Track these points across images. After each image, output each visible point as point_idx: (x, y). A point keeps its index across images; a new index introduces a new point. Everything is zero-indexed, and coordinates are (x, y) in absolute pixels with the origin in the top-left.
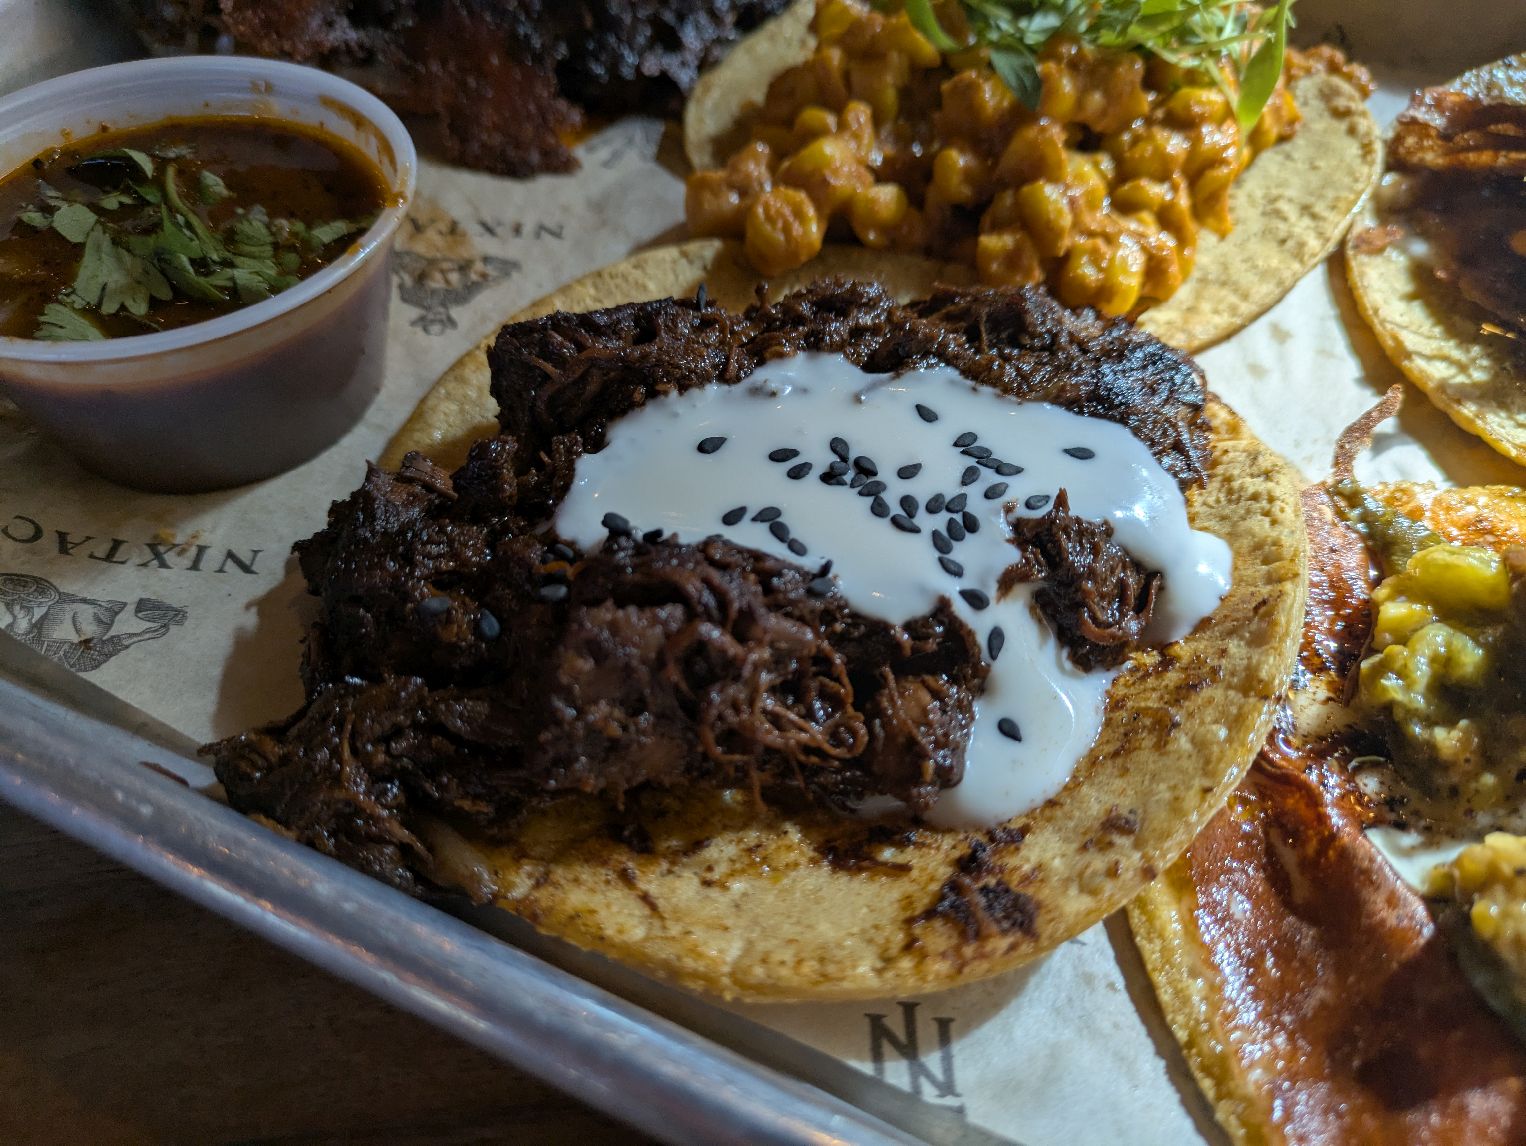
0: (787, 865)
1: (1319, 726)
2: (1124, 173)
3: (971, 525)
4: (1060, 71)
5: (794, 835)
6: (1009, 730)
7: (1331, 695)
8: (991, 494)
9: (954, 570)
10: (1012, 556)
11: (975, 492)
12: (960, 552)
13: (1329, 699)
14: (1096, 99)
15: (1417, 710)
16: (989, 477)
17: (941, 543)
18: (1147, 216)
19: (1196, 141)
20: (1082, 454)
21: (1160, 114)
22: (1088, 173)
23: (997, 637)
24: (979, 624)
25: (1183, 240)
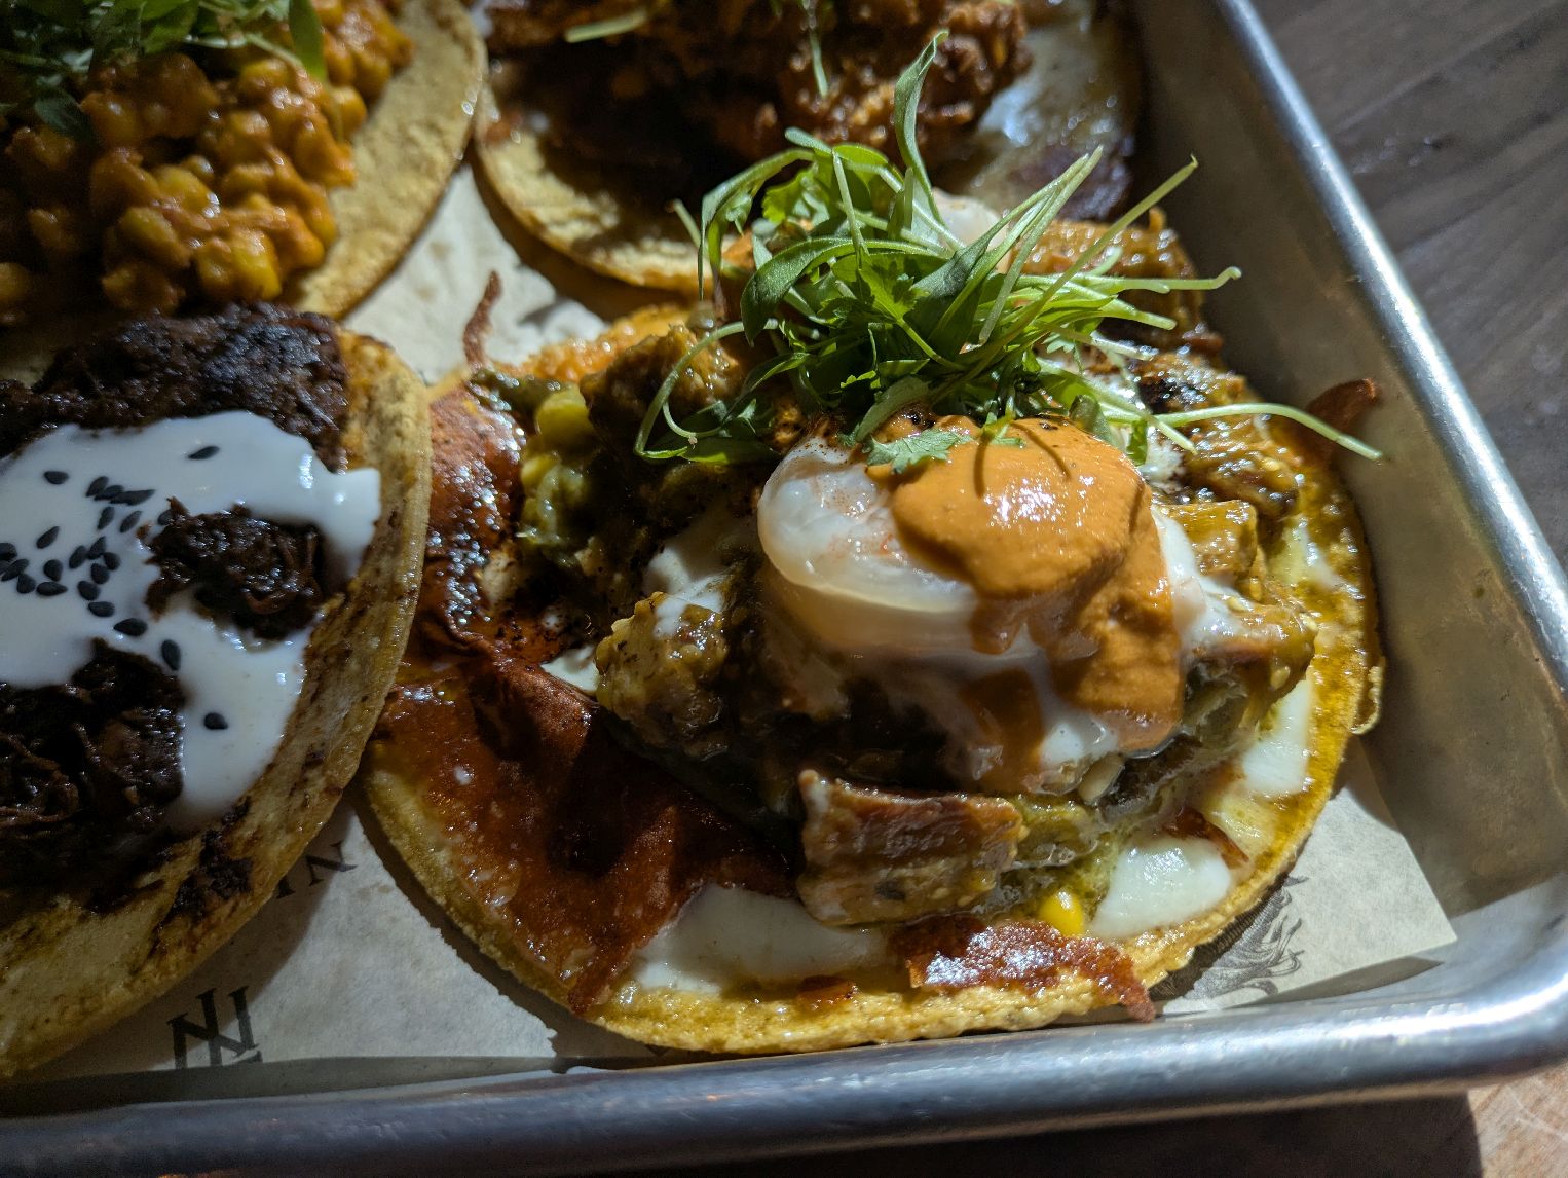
0: (58, 934)
1: (506, 591)
2: (222, 166)
3: (112, 562)
4: (103, 101)
5: (64, 903)
6: (214, 722)
7: (512, 560)
8: (126, 525)
9: (102, 610)
10: (153, 573)
11: (111, 532)
12: (108, 592)
13: (509, 565)
14: (157, 111)
15: (558, 546)
16: (122, 511)
17: (87, 591)
18: (260, 201)
19: (269, 113)
20: (205, 453)
21: (233, 100)
22: (185, 180)
23: (170, 651)
24: (147, 646)
25: (302, 205)
